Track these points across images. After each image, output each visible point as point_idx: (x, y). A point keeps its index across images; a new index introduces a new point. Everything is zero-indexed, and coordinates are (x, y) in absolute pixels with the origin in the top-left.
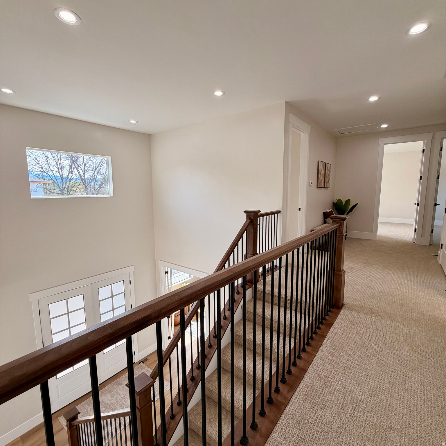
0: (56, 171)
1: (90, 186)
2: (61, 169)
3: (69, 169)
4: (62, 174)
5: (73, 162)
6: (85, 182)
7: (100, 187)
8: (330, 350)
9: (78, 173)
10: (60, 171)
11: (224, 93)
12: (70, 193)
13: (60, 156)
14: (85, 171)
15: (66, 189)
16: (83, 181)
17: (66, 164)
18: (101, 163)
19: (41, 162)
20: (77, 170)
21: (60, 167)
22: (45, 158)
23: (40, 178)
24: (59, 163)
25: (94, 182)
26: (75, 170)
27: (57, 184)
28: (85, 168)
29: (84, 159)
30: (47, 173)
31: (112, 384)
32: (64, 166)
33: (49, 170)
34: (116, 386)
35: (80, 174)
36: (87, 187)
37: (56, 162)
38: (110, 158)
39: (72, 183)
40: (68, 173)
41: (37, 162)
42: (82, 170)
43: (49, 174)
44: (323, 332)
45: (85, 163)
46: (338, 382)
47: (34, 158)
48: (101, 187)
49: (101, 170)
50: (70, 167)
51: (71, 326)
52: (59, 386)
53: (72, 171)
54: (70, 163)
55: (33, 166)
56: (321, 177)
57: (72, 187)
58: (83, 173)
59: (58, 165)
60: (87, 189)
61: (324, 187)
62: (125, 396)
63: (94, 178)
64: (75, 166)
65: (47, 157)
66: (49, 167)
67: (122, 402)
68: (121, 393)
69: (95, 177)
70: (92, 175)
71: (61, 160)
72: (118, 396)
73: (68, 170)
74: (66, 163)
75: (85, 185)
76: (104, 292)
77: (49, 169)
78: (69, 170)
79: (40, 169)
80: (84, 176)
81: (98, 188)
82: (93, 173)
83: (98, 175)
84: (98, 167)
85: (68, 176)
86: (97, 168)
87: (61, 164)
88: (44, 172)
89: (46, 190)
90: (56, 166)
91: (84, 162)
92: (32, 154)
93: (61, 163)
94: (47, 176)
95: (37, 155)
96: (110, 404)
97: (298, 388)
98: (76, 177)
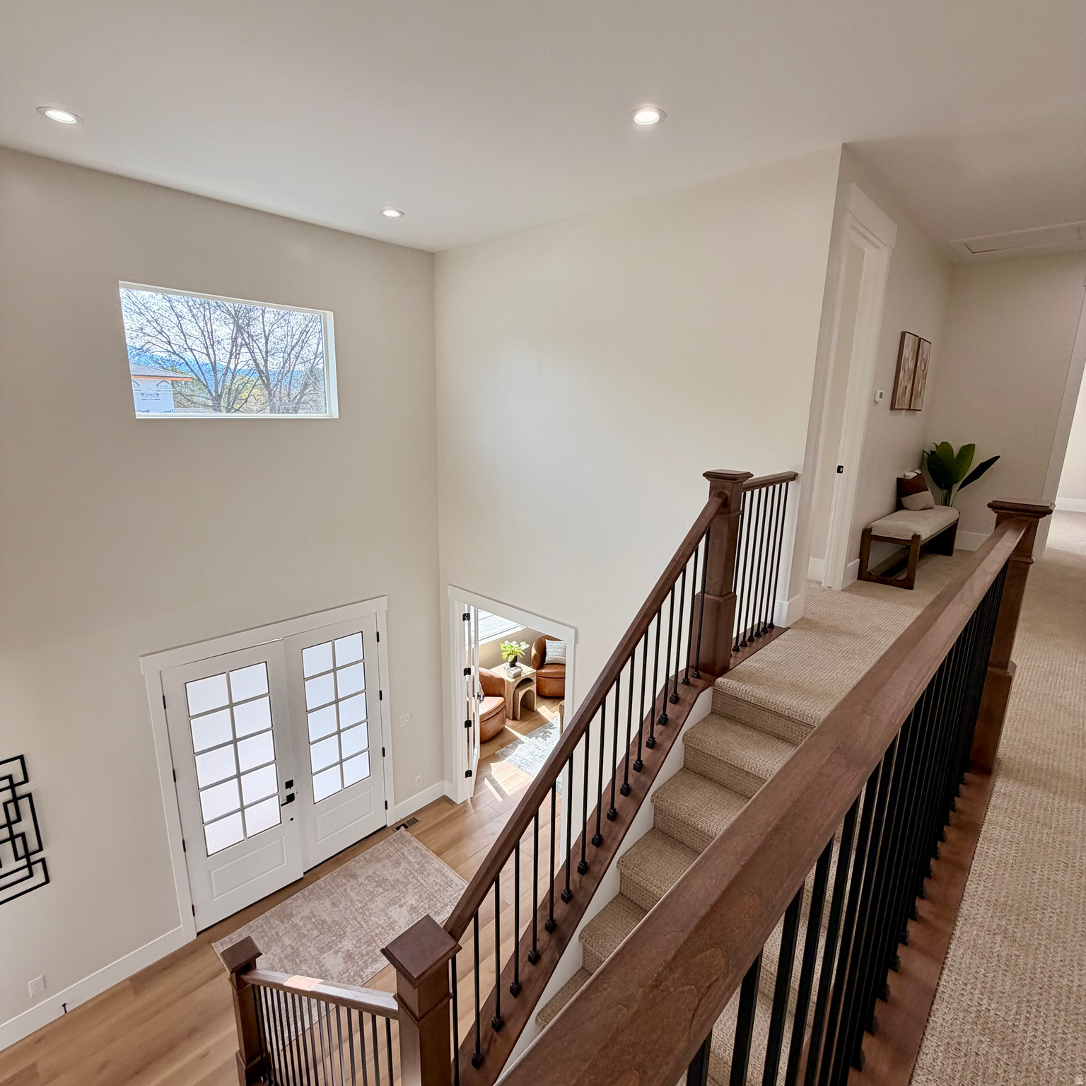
0: (202, 351)
1: (278, 390)
2: (212, 346)
3: (230, 346)
4: (215, 360)
5: (239, 329)
6: (268, 380)
7: (302, 393)
8: (996, 920)
9: (251, 358)
10: (211, 351)
11: (663, 115)
12: (233, 404)
13: (209, 315)
14: (267, 352)
15: (223, 396)
16: (264, 378)
17: (223, 335)
18: (305, 334)
19: (167, 328)
20: (249, 349)
21: (210, 341)
22: (176, 319)
23: (165, 367)
24: (208, 332)
25: (289, 379)
26: (244, 350)
27: (204, 382)
28: (267, 346)
29: (265, 323)
30: (180, 355)
31: (335, 873)
32: (218, 339)
33: (185, 349)
34: (343, 881)
35: (255, 361)
36: (273, 392)
37: (200, 329)
38: (330, 314)
39: (238, 383)
40: (228, 356)
41: (159, 328)
42: (260, 350)
43: (187, 360)
44: (958, 853)
45: (267, 333)
46: (1053, 1047)
47: (150, 319)
48: (305, 392)
49: (305, 350)
50: (232, 341)
51: (237, 737)
52: (213, 873)
53: (238, 352)
54: (233, 331)
55: (149, 338)
56: (904, 379)
57: (238, 392)
58: (263, 358)
59: (204, 336)
60: (272, 398)
61: (908, 407)
62: (364, 906)
63: (288, 371)
64: (244, 340)
65: (180, 317)
66: (186, 341)
67: (356, 920)
68: (355, 898)
69: (292, 368)
70: (284, 364)
71: (211, 326)
72: (349, 904)
73: (229, 350)
74: (223, 331)
75: (267, 386)
76: (315, 659)
77: (185, 346)
78: (232, 351)
79: (166, 346)
80: (266, 366)
81: (296, 396)
82: (286, 357)
83: (298, 362)
84: (297, 343)
85: (229, 363)
86: (295, 346)
87: (212, 335)
88: (174, 353)
89: (180, 398)
90: (203, 339)
91: (264, 331)
92: (147, 309)
93: (212, 333)
94: (181, 362)
95: (156, 311)
96: (329, 922)
97: (922, 1056)
98: (246, 367)
